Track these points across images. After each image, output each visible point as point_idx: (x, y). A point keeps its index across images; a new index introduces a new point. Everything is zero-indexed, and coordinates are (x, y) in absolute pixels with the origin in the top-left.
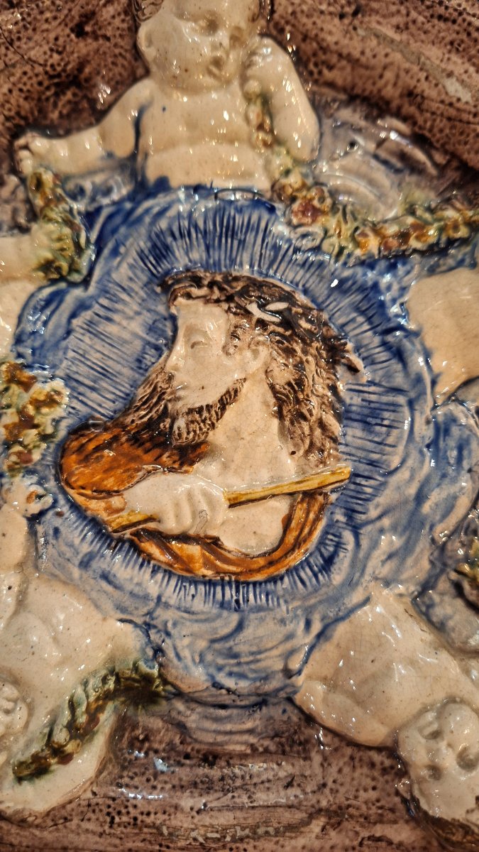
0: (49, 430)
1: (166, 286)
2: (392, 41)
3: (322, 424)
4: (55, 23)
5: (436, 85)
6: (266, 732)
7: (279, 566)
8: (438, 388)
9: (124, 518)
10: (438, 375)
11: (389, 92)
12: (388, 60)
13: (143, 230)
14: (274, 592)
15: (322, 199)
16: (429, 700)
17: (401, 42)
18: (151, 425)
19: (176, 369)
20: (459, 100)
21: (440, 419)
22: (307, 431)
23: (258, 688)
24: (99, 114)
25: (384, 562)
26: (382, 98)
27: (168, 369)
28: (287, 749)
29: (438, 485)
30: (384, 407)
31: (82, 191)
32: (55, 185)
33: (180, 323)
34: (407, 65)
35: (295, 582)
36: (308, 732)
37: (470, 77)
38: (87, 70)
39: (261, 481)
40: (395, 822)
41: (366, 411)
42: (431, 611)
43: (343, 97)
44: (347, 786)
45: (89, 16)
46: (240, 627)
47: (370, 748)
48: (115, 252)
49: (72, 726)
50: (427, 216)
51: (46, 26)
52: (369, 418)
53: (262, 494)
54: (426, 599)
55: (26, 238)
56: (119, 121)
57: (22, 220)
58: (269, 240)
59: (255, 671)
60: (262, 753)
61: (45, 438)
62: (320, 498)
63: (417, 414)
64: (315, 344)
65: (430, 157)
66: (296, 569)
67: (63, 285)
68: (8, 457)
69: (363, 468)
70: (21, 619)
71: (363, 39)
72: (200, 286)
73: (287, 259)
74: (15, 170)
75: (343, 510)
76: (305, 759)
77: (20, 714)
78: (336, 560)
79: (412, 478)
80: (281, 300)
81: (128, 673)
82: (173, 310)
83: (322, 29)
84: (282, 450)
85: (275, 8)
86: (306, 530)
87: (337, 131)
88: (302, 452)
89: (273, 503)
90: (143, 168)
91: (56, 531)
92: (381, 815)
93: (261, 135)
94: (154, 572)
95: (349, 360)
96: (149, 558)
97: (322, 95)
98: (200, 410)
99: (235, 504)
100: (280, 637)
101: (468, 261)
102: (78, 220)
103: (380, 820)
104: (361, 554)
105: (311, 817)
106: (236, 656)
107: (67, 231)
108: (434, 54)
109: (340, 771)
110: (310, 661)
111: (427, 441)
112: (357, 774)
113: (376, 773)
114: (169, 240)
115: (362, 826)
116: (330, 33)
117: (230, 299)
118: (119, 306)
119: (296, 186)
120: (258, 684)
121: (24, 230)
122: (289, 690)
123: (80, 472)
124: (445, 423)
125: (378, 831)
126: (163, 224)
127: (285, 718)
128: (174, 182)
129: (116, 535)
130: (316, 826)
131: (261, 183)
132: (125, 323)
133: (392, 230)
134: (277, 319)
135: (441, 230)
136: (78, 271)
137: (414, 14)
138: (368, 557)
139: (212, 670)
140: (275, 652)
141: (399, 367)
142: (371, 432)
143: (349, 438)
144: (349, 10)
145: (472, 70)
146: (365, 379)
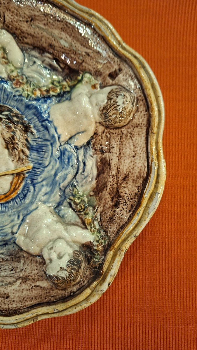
2: (43, 29)
3: (23, 151)
5: (58, 42)
6: (8, 254)
7: (8, 197)
8: (61, 139)
10: (60, 135)
11: (45, 45)
12: (42, 35)
14: (7, 207)
15: (22, 80)
16: (52, 238)
17: (46, 29)
20: (65, 46)
21: (62, 149)
23: (3, 239)
26: (43, 47)
28: (14, 259)
29: (61, 171)
30: (43, 146)
34: (48, 36)
35: (14, 203)
36: (21, 253)
37: (68, 39)
39: (2, 169)
40: (43, 280)
41: (38, 147)
42: (60, 212)
43: (31, 47)
44: (29, 270)
47: (36, 256)
50: (57, 84)
52: (39, 149)
53: (2, 174)
54: (59, 208)
58: (6, 93)
59: (2, 233)
60: (6, 261)
62: (22, 175)
63: (54, 148)
64: (19, 126)
65: (60, 66)
66: (15, 198)
69: (37, 166)
71: (34, 29)
73: (11, 99)
75: (30, 179)
76: (19, 262)
78: (27, 195)
79: (53, 168)
80: (7, 111)
83: (21, 26)
84: (9, 159)
85: (6, 20)
86: (17, 186)
87: (30, 58)
88: (16, 160)
89: (7, 177)
92: (39, 278)
93: (4, 60)
95: (31, 131)
97: (25, 47)
100: (9, 221)
101: (69, 98)
103: (38, 280)
104: (36, 193)
105: (17, 280)
108: (56, 32)
109: (28, 265)
110: (20, 229)
111: (58, 157)
112: (32, 265)
113: (38, 265)
115: (33, 282)
116: (24, 27)
119: (15, 75)
120: (4, 237)
122: (13, 239)
124: (64, 151)
125: (38, 283)
127: (14, 249)
130: (18, 283)
131: (4, 75)
133: (44, 89)
134: (6, 117)
135: (61, 89)
137: (49, 20)
138: (38, 194)
140: (8, 226)
141: (47, 132)
142: (39, 154)
143: (32, 156)
144: (29, 20)
145: (68, 37)
146: (37, 137)
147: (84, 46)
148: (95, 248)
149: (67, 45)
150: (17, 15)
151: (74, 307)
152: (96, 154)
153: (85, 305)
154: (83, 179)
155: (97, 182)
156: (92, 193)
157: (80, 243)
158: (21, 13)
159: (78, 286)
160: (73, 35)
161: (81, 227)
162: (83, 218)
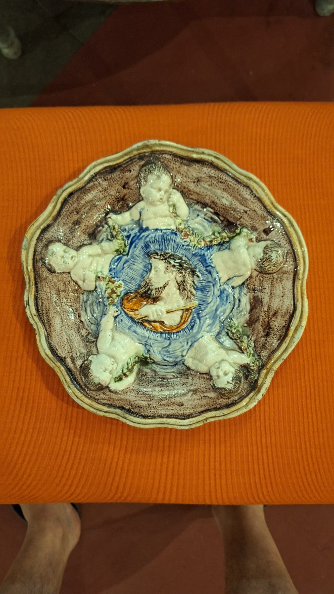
0: (119, 294)
1: (149, 255)
2: (208, 189)
3: (190, 291)
4: (117, 185)
5: (220, 200)
6: (177, 372)
7: (180, 328)
8: (221, 281)
9: (139, 317)
10: (220, 278)
11: (207, 201)
12: (207, 194)
13: (142, 241)
14: (178, 335)
15: (189, 231)
16: (217, 360)
17: (210, 189)
18: (145, 292)
19: (152, 277)
20: (226, 204)
22: (186, 293)
24: (129, 208)
25: (207, 327)
26: (206, 203)
27: (150, 277)
28: (183, 376)
29: (221, 307)
30: (207, 286)
31: (125, 230)
32: (119, 228)
33: (152, 265)
34: (212, 195)
35: (184, 333)
36: (189, 372)
37: (228, 198)
38: (126, 197)
39: (174, 306)
40: (210, 392)
41: (202, 287)
43: (196, 202)
44: (198, 384)
45: (126, 183)
46: (170, 344)
47: (203, 374)
48: (135, 247)
49: (128, 368)
50: (218, 235)
51: (115, 186)
52: (203, 289)
53: (175, 310)
55: (111, 243)
56: (135, 211)
57: (109, 237)
58: (176, 243)
59: (174, 356)
60: (176, 378)
61: (118, 296)
62: (190, 311)
63: (215, 288)
64: (188, 270)
65: (219, 218)
66: (184, 329)
67: (121, 255)
68: (108, 301)
69: (202, 303)
70: (114, 342)
71: (200, 188)
72: (158, 255)
73: (180, 248)
74: (107, 224)
75: (196, 314)
76: (188, 379)
77: (115, 365)
78: (194, 326)
79: (214, 305)
80: (179, 259)
81: (141, 357)
82: (151, 262)
83: (189, 186)
84: (180, 298)
86: (187, 319)
87: (194, 211)
88: (185, 299)
89: (178, 312)
90: (142, 224)
91: (122, 320)
92: (206, 390)
93: (173, 215)
94: (147, 330)
95: (197, 274)
96: (146, 327)
98: (158, 288)
99: (168, 312)
100: (180, 347)
101: (228, 247)
102: (125, 238)
103: (206, 392)
104: (201, 325)
105: (189, 392)
106: (169, 352)
107: (123, 242)
108: (219, 192)
109: (196, 381)
110: (188, 353)
111: (218, 295)
112: (200, 381)
113: (205, 380)
114: (149, 243)
115: (202, 393)
116: (191, 187)
117: (165, 259)
118: (136, 261)
119: (183, 228)
120: (175, 359)
121: (110, 240)
122: (183, 361)
123: (128, 305)
124: (223, 290)
125: (206, 394)
126: (148, 239)
127: (182, 368)
128: (150, 228)
129: (137, 321)
130: (190, 394)
131: (173, 227)
132: (138, 265)
133: (208, 240)
134: (178, 264)
135: (221, 239)
136: (125, 252)
137: (213, 181)
138: (203, 325)
139: (163, 356)
140: (179, 351)
141: (210, 276)
142: (203, 293)
144: (196, 181)
145: (229, 196)
146: (201, 279)
147: (242, 205)
148: (252, 368)
149: (228, 203)
150: (186, 177)
151: (236, 412)
152: (249, 292)
153: (245, 410)
154: (238, 313)
155: (250, 316)
156: (246, 325)
157: (238, 364)
158: (189, 175)
159: (238, 396)
160: (233, 195)
161: (239, 352)
162: (240, 345)
